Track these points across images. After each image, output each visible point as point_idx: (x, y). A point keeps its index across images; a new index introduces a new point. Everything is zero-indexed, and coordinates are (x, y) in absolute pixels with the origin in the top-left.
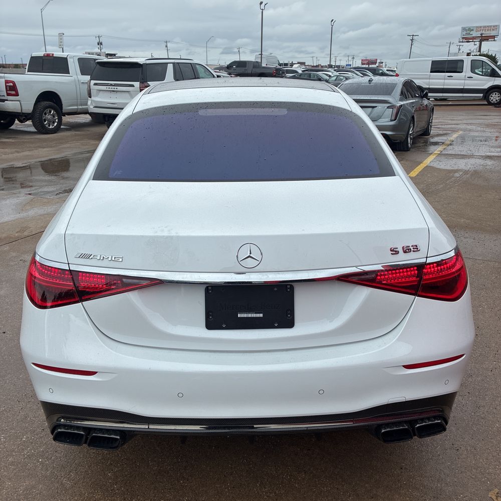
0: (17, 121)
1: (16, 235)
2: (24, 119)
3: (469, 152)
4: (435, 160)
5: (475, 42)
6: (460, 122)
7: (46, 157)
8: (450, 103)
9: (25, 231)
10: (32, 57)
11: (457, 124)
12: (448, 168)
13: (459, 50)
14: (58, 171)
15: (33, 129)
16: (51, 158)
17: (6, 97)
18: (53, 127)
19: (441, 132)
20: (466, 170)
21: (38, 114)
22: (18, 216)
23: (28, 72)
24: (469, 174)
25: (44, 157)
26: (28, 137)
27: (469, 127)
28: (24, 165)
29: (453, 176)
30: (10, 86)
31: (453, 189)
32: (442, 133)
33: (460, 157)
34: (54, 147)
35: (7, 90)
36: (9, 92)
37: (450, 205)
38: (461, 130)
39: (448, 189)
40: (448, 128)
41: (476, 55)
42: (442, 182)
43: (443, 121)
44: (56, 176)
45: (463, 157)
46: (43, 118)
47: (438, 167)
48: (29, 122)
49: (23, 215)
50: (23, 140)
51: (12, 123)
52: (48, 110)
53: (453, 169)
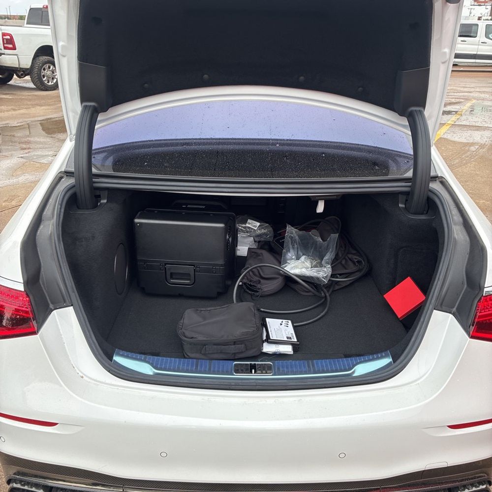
0: (15, 76)
1: (4, 204)
2: (22, 75)
3: (484, 123)
4: (449, 132)
5: (486, 5)
6: (472, 90)
7: (43, 116)
8: (462, 69)
9: (13, 200)
10: (31, 9)
11: (470, 92)
12: (464, 140)
13: (471, 13)
14: (54, 132)
15: (32, 85)
16: (48, 117)
17: (3, 51)
18: (53, 83)
19: (453, 100)
20: (482, 144)
21: (37, 70)
22: (7, 182)
23: (27, 24)
24: (485, 148)
25: (40, 116)
26: (26, 93)
27: (483, 95)
28: (19, 124)
29: (469, 150)
30: (7, 39)
31: (469, 164)
32: (455, 101)
33: (475, 128)
34: (52, 105)
35: (4, 44)
36: (6, 45)
37: (467, 183)
38: (475, 99)
39: (464, 165)
40: (460, 96)
41: (488, 20)
42: (458, 156)
43: (454, 88)
44: (52, 137)
45: (478, 128)
46: (42, 74)
47: (453, 139)
48: (28, 78)
49: (14, 180)
50: (20, 97)
51: (11, 78)
52: (48, 65)
53: (468, 142)
